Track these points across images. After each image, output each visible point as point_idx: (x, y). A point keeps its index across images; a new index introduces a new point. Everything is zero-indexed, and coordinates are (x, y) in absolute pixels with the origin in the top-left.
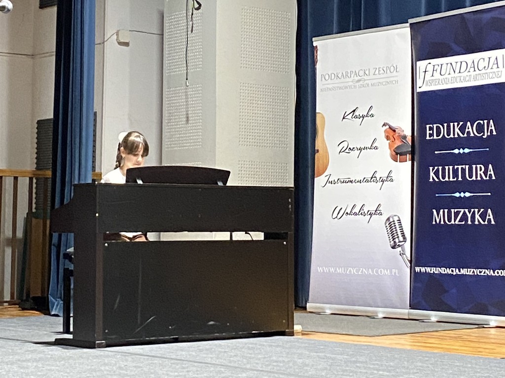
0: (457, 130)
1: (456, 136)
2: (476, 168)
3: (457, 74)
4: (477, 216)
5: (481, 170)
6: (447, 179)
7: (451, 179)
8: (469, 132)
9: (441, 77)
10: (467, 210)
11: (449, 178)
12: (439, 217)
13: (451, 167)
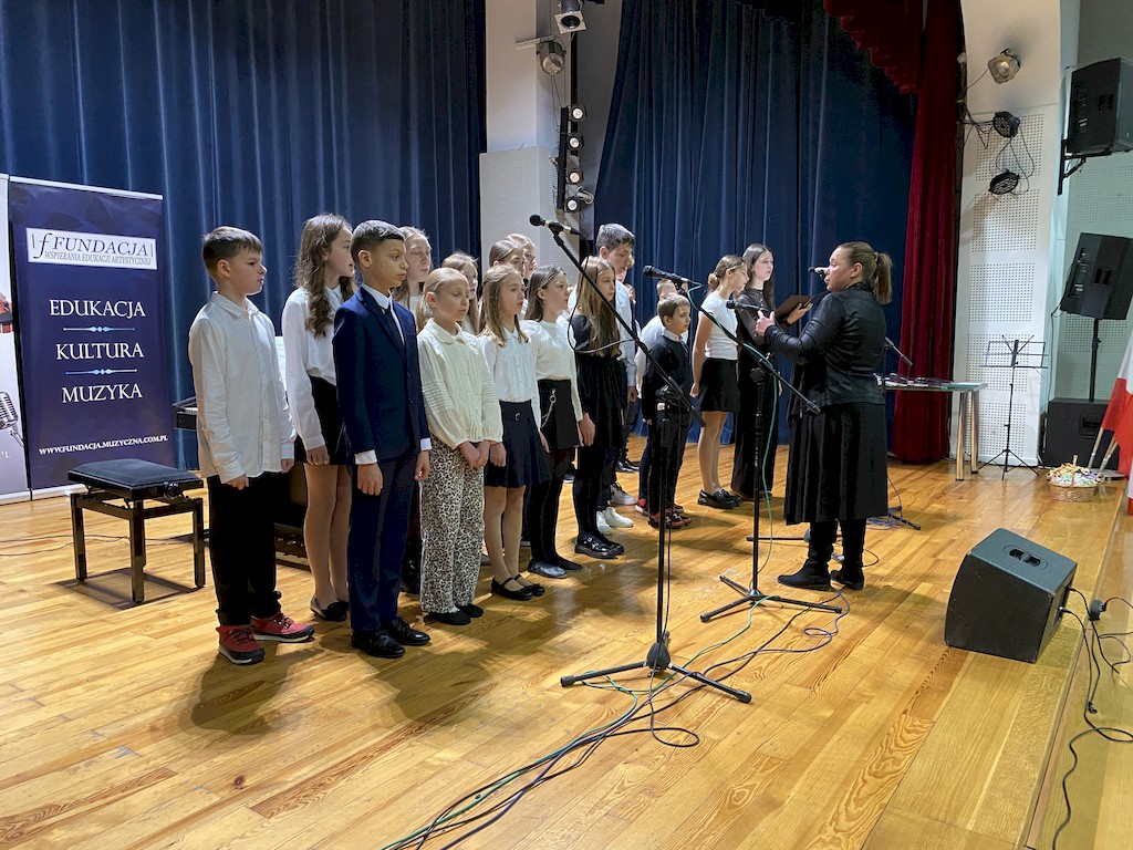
0: (92, 308)
1: (92, 314)
2: (119, 346)
3: (90, 252)
4: (122, 392)
5: (125, 348)
6: (81, 356)
7: (87, 357)
8: (108, 312)
9: (67, 252)
10: (108, 387)
11: (84, 355)
12: (72, 395)
13: (86, 345)
